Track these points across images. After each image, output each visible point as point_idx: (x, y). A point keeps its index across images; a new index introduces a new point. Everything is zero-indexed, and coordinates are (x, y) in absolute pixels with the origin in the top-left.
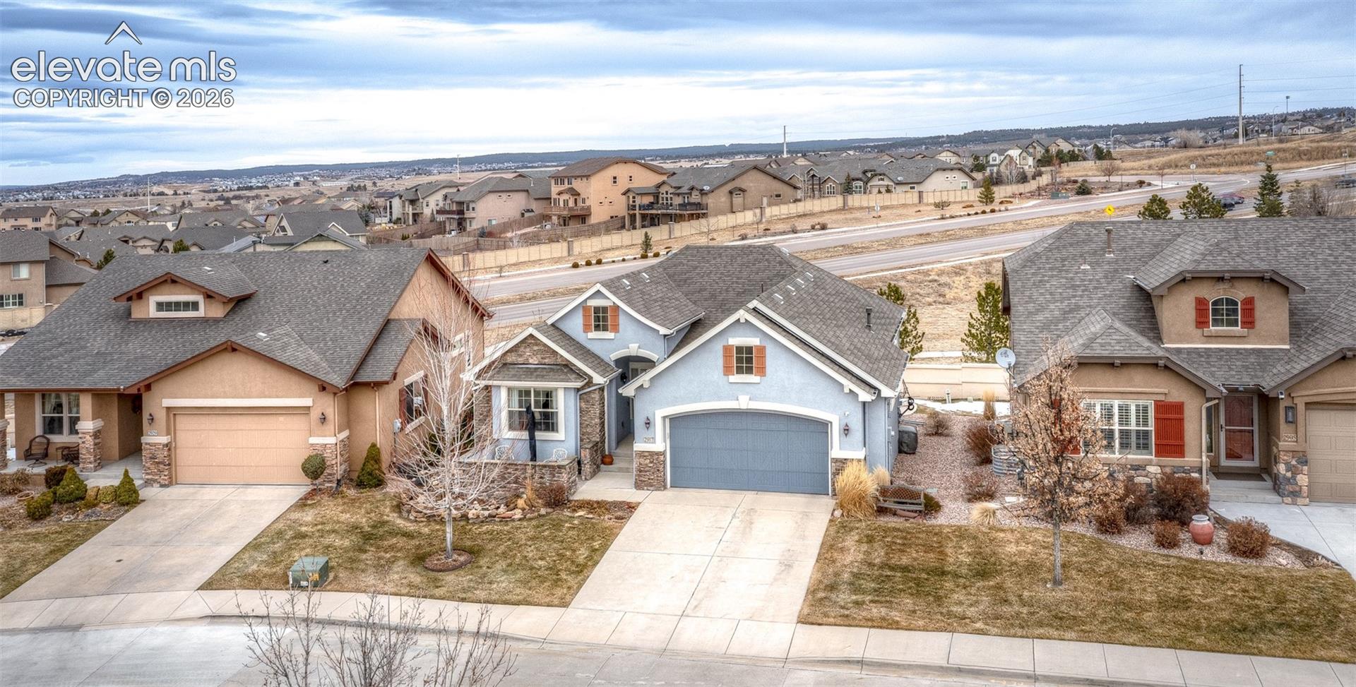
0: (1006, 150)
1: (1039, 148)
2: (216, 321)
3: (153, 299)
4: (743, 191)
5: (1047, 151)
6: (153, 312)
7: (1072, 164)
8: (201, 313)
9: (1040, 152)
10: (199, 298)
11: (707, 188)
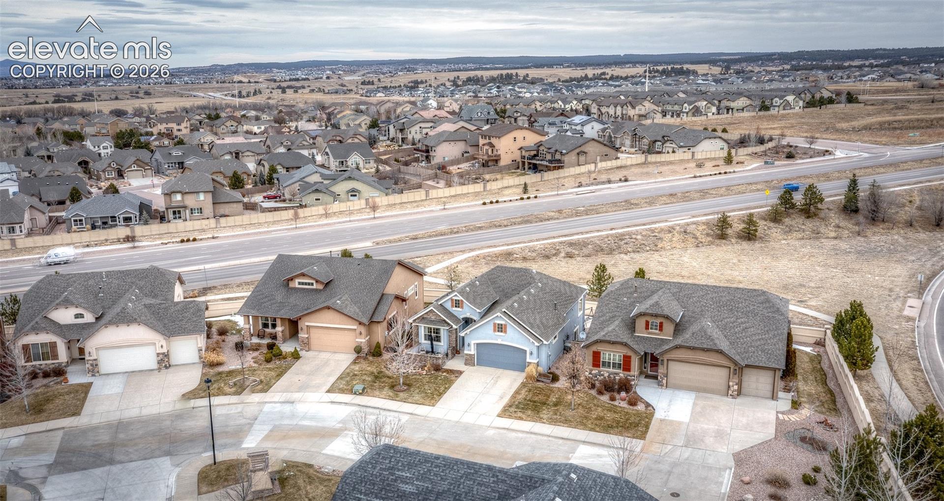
0: (785, 96)
1: (808, 95)
2: (320, 290)
3: (297, 281)
4: (586, 153)
5: (813, 97)
6: (297, 286)
7: (829, 106)
8: (315, 287)
9: (808, 97)
10: (314, 282)
11: (564, 151)
